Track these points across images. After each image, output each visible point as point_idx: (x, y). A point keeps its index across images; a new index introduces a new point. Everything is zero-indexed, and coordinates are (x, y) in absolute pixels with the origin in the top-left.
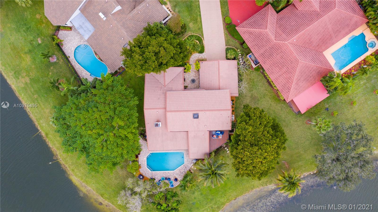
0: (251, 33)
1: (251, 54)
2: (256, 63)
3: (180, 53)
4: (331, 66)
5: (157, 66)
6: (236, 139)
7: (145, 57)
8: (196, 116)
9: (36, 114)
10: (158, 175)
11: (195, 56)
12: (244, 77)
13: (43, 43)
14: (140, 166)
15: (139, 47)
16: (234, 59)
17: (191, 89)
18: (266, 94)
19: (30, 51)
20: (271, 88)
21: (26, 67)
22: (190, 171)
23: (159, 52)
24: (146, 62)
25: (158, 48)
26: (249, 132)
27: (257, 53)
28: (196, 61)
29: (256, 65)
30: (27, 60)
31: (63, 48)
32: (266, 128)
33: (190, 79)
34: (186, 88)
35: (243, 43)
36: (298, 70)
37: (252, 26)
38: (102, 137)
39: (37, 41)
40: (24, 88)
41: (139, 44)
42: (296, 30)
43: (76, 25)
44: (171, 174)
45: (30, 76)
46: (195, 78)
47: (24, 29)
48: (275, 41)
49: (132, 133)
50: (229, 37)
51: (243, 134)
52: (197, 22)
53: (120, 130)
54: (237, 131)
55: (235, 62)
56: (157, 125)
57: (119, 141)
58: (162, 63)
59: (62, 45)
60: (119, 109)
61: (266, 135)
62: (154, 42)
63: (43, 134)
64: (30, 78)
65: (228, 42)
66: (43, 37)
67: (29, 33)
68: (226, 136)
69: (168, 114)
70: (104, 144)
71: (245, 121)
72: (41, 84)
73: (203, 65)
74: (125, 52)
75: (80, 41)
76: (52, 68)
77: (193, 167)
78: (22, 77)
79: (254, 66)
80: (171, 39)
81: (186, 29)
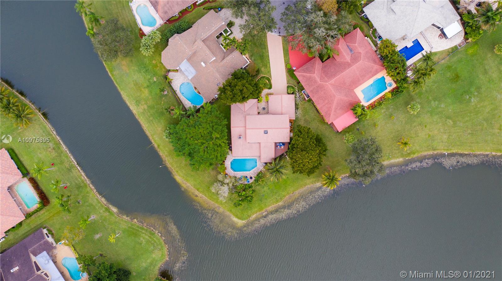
0: (304, 76)
1: (304, 90)
2: (308, 96)
3: (256, 90)
4: (359, 100)
5: (241, 99)
6: (292, 147)
7: (234, 93)
8: (266, 132)
9: (151, 131)
10: (239, 174)
11: (265, 91)
12: (300, 106)
13: (157, 81)
14: (226, 168)
15: (230, 86)
16: (293, 94)
17: (262, 114)
18: (315, 118)
19: (148, 86)
20: (319, 114)
21: (145, 98)
22: (261, 171)
23: (243, 90)
24: (234, 96)
25: (242, 87)
26: (300, 142)
27: (308, 90)
28: (266, 95)
29: (308, 98)
30: (146, 93)
31: (172, 85)
32: (311, 140)
33: (262, 107)
34: (259, 113)
35: (299, 83)
36: (335, 102)
37: (305, 72)
38: (204, 145)
39: (153, 79)
40: (143, 113)
41: (230, 84)
42: (335, 75)
43: (183, 69)
44: (248, 174)
45: (148, 104)
46: (265, 107)
47: (144, 70)
48: (320, 82)
49: (224, 142)
50: (290, 78)
51: (296, 143)
52: (267, 68)
53: (217, 140)
54: (293, 142)
55: (293, 96)
56: (240, 138)
57: (216, 148)
58: (244, 97)
59: (171, 83)
60: (215, 126)
61: (312, 144)
62: (240, 84)
63: (156, 146)
64: (148, 106)
65: (289, 82)
66: (157, 77)
67: (147, 73)
68: (286, 146)
69: (248, 131)
70: (206, 149)
71: (298, 135)
72: (155, 110)
73: (271, 98)
74: (220, 89)
75: (184, 80)
76: (163, 99)
77: (263, 169)
78: (141, 105)
79: (307, 99)
80: (250, 81)
81: (259, 72)
